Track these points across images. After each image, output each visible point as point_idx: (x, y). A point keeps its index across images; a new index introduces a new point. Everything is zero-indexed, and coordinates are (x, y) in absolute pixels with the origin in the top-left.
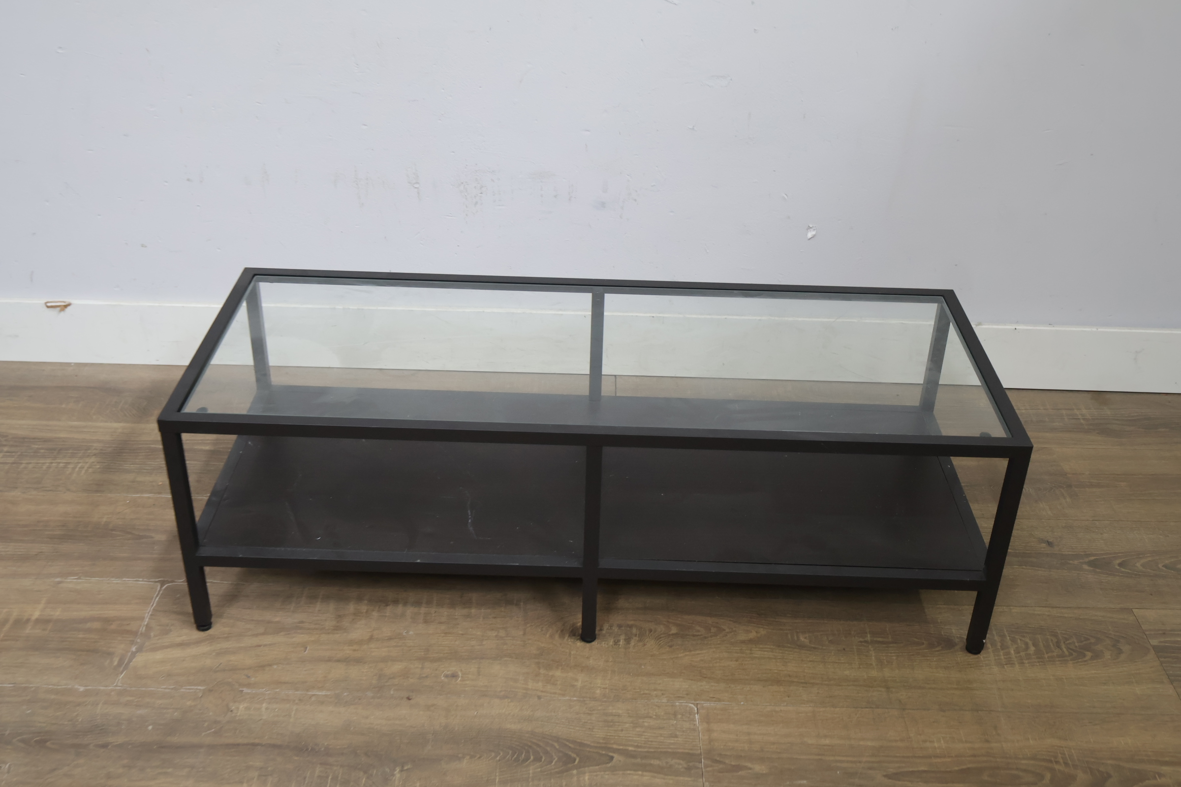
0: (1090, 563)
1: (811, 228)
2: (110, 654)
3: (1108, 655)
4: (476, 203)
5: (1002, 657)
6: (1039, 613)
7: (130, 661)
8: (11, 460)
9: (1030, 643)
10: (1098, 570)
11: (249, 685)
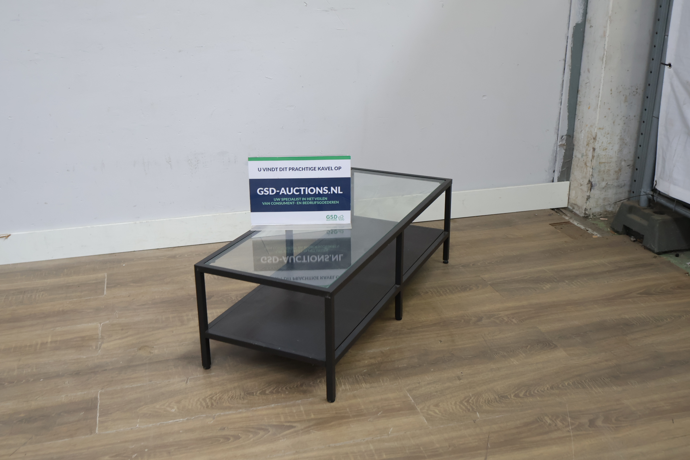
2: (90, 346)
3: (474, 288)
4: (196, 168)
7: (100, 347)
10: (465, 268)
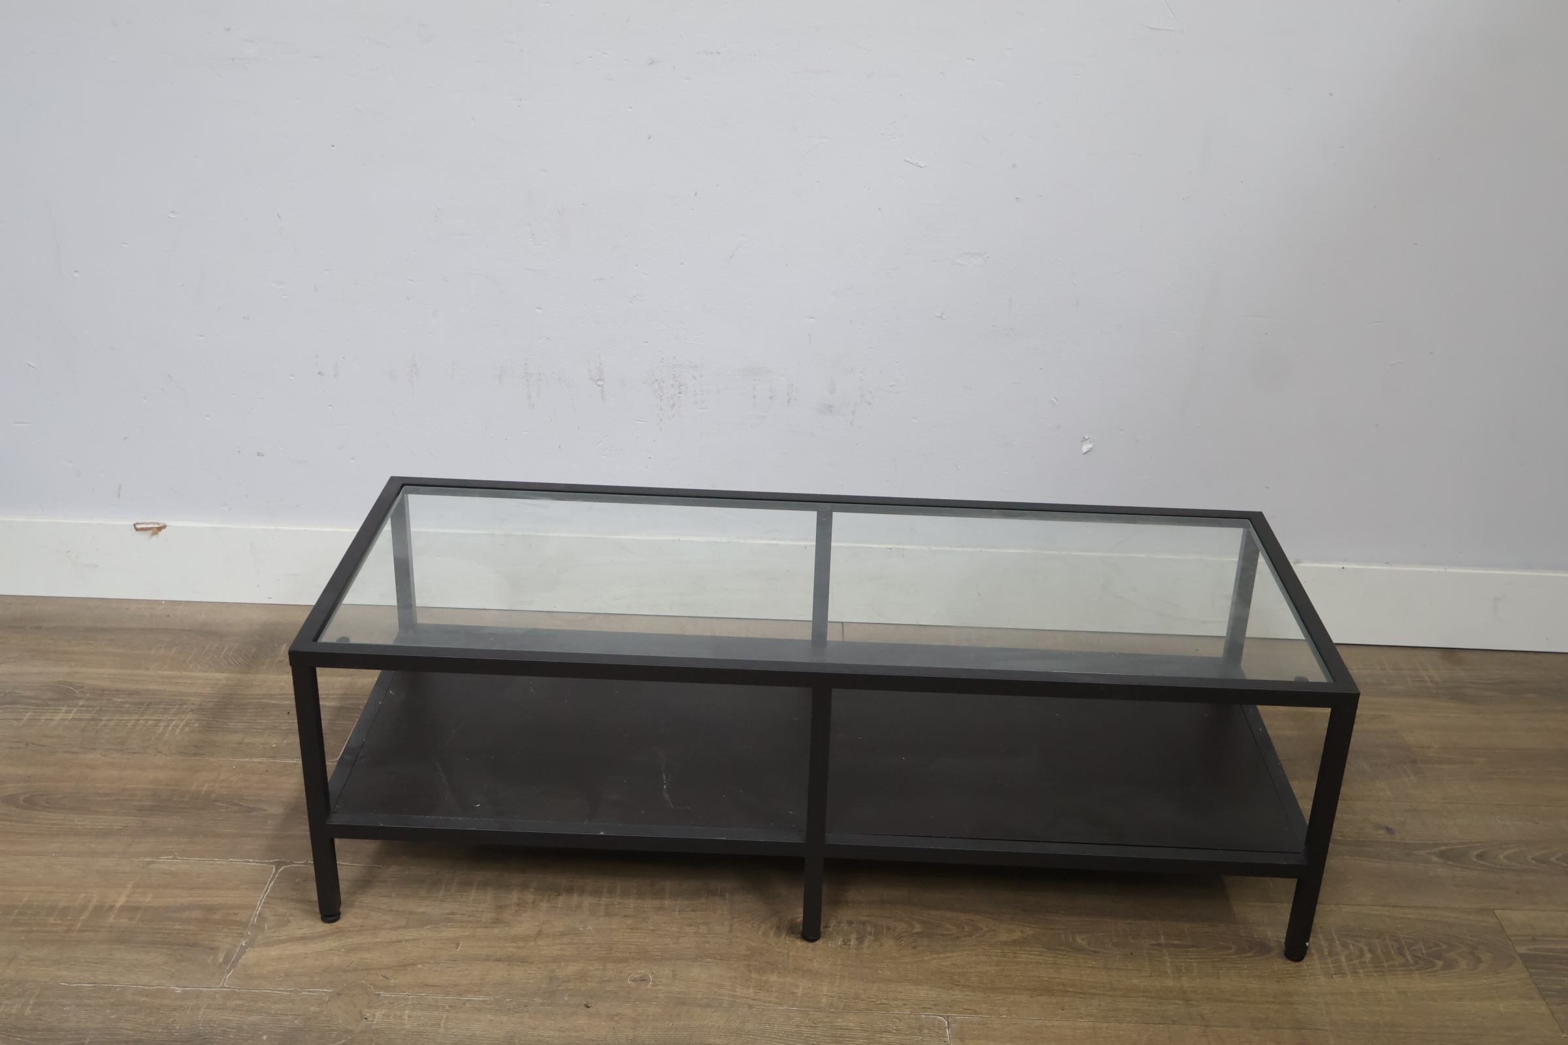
0: (1441, 855)
1: (1086, 440)
2: (214, 950)
3: (1463, 964)
4: (673, 405)
5: (1331, 966)
6: (1376, 913)
7: (239, 957)
8: (88, 716)
9: (1365, 948)
10: (1450, 863)
11: (387, 988)
